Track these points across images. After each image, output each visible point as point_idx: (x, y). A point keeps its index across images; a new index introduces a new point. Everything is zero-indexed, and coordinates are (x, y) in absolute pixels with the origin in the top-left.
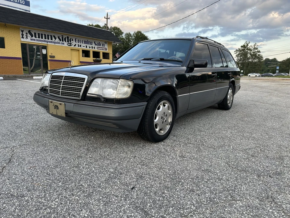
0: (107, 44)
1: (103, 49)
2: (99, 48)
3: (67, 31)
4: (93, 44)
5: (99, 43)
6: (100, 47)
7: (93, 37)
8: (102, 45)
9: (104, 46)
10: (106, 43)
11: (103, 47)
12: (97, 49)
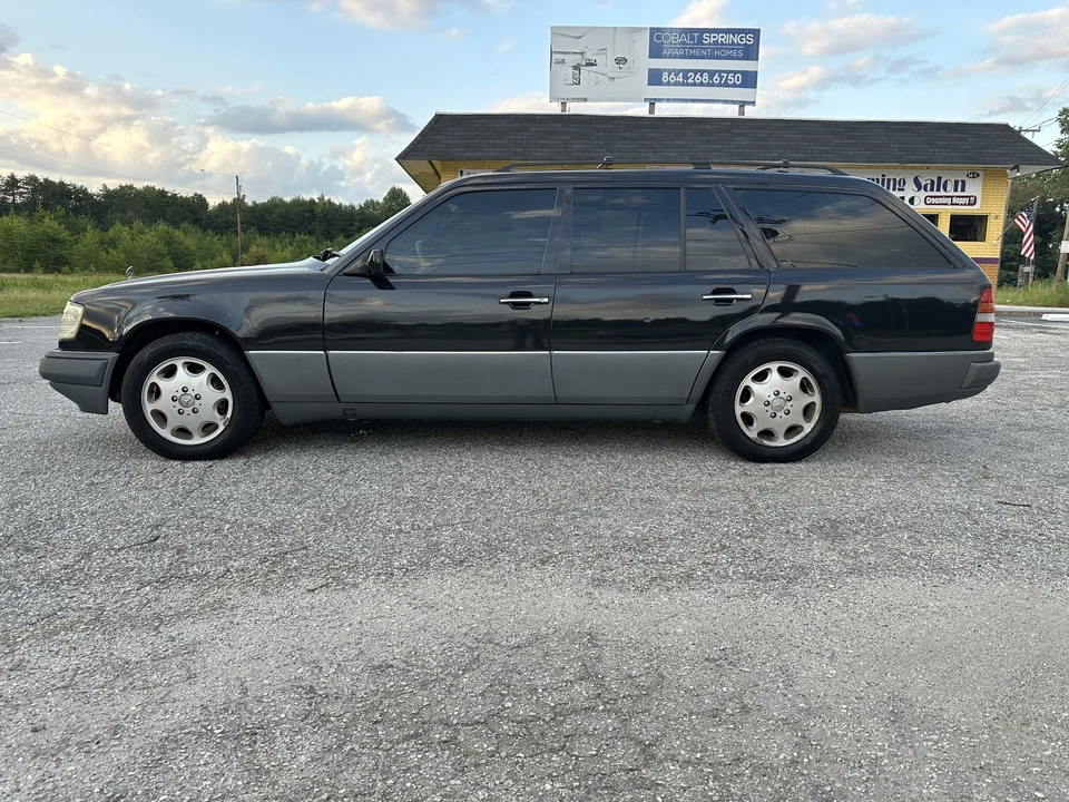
0: (980, 180)
1: (955, 200)
2: (934, 200)
3: (795, 155)
4: (910, 186)
5: (939, 178)
6: (942, 193)
7: (899, 160)
8: (950, 186)
9: (963, 190)
10: (975, 175)
11: (959, 193)
12: (923, 206)
